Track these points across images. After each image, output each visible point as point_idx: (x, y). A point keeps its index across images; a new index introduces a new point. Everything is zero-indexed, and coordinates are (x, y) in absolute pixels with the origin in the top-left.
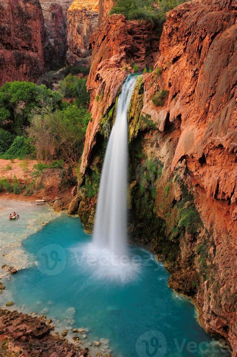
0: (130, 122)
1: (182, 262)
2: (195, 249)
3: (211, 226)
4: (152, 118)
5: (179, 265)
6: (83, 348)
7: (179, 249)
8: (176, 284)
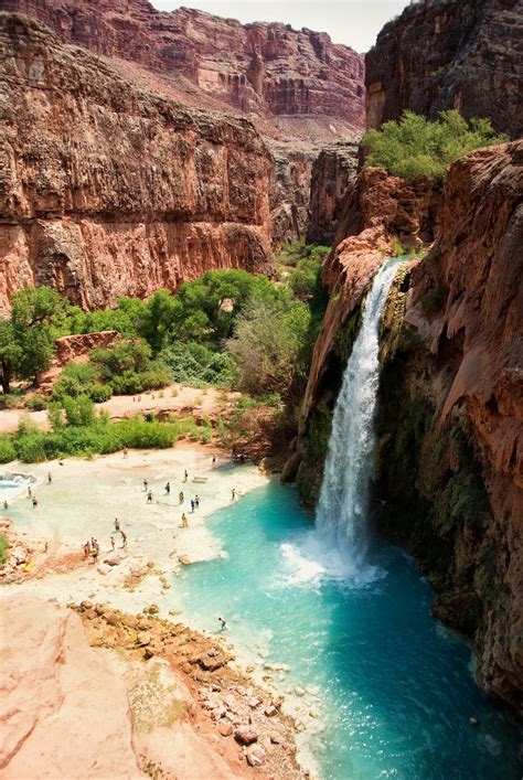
0: (383, 337)
1: (457, 575)
2: (478, 556)
3: (506, 518)
4: (419, 332)
5: (451, 579)
6: (276, 695)
7: (453, 553)
8: (442, 611)
